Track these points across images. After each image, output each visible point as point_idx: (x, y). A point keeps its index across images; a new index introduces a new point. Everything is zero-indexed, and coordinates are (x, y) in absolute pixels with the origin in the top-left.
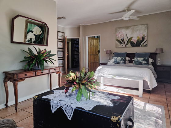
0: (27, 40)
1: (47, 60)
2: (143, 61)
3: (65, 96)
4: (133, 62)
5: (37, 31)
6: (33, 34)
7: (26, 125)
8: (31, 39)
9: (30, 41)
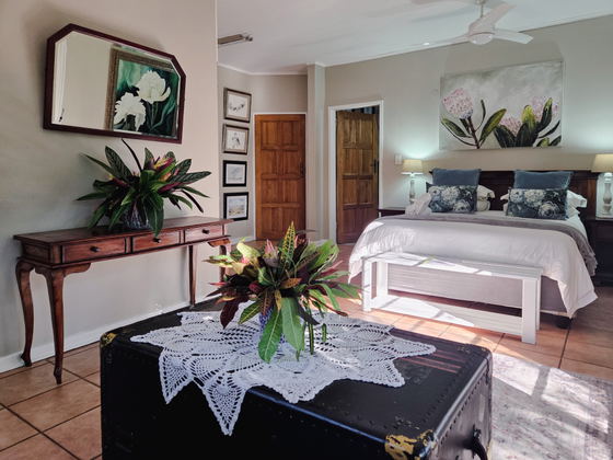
0: (117, 120)
1: (178, 193)
2: (543, 201)
3: (220, 336)
4: (505, 206)
5: (152, 87)
6: (138, 99)
7: (86, 439)
8: (131, 118)
9: (128, 125)
